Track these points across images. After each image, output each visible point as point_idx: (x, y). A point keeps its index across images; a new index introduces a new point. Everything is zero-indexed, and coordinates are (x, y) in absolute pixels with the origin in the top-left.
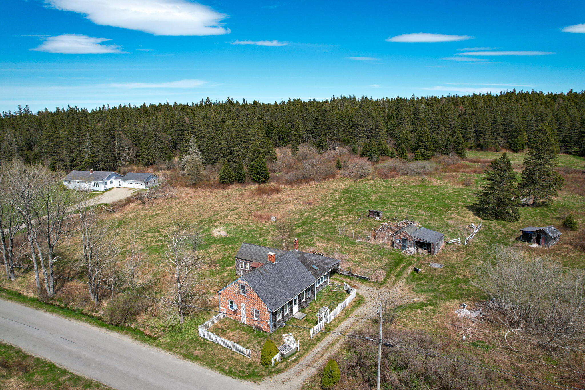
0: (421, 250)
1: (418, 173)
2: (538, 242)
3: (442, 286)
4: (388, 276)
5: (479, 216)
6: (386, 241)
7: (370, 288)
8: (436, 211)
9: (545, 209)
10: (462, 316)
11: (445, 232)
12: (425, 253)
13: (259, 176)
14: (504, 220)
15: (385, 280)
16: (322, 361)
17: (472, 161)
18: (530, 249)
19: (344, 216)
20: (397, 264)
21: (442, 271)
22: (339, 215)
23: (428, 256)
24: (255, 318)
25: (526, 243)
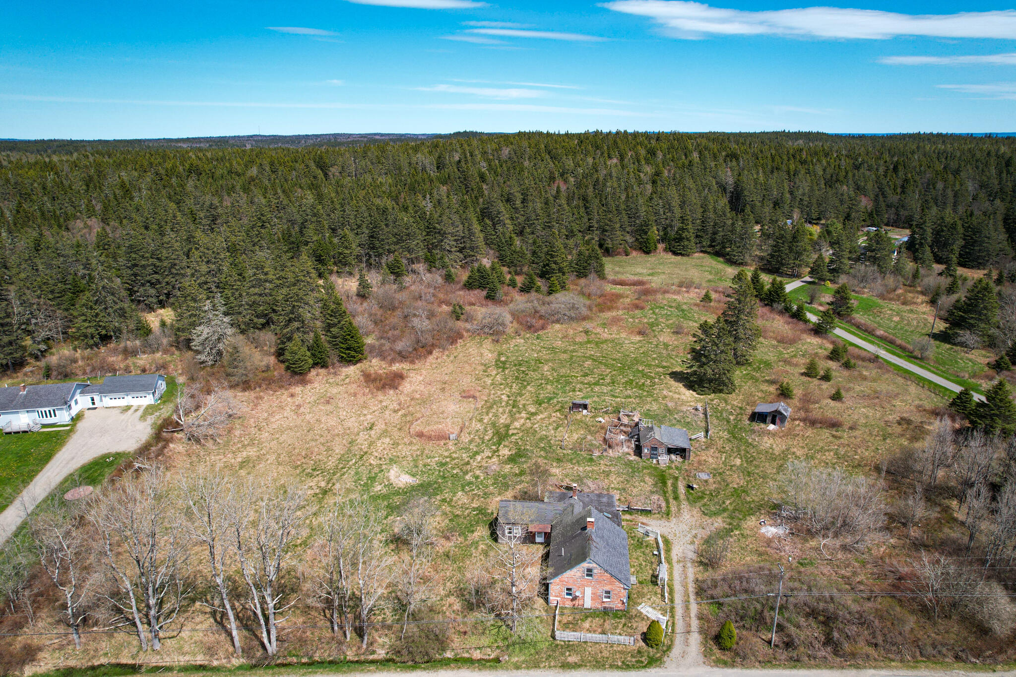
0: (673, 457)
1: (571, 319)
2: (774, 422)
3: (728, 502)
4: (667, 502)
5: (694, 391)
6: (626, 449)
7: (659, 522)
8: (641, 387)
9: (749, 368)
10: (769, 535)
11: (674, 422)
12: (679, 459)
13: (353, 353)
14: (721, 391)
15: (668, 507)
16: (695, 623)
17: (615, 283)
18: (769, 433)
19: (541, 416)
20: (664, 483)
21: (714, 483)
22: (533, 414)
23: (683, 462)
24: (605, 600)
25: (762, 425)
